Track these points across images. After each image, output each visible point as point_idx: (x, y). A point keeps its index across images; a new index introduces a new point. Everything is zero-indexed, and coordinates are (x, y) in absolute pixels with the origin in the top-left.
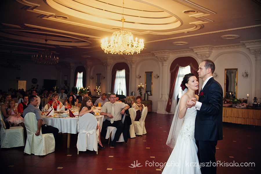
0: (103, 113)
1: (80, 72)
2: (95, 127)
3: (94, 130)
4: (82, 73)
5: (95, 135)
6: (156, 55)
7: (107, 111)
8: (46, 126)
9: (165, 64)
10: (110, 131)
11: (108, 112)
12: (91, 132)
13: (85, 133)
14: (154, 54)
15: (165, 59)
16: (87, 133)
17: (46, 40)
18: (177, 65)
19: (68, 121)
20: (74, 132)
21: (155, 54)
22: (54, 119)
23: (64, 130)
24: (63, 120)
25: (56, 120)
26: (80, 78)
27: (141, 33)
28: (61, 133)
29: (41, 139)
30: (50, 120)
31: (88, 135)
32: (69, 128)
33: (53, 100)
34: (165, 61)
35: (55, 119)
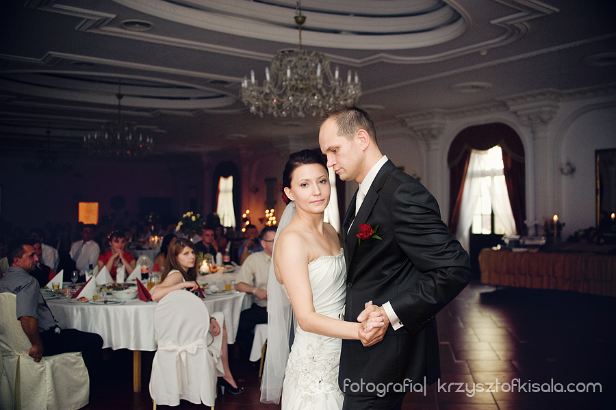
0: (243, 287)
1: (226, 177)
2: (202, 332)
3: (202, 342)
4: (231, 179)
5: (205, 355)
6: (410, 125)
7: (254, 280)
8: (57, 330)
9: (433, 147)
10: (261, 337)
11: (259, 281)
12: (191, 347)
13: (174, 351)
14: (403, 121)
15: (434, 132)
16: (180, 350)
17: (120, 96)
18: (466, 146)
19: (128, 313)
20: (147, 347)
21: (407, 120)
22: (89, 309)
23: (118, 340)
24: (115, 312)
25: (95, 311)
26: (226, 191)
27: (359, 61)
28: (110, 349)
29: (42, 373)
30: (77, 311)
31: (183, 356)
32: (132, 333)
33: (113, 251)
34: (434, 137)
35: (91, 310)
